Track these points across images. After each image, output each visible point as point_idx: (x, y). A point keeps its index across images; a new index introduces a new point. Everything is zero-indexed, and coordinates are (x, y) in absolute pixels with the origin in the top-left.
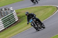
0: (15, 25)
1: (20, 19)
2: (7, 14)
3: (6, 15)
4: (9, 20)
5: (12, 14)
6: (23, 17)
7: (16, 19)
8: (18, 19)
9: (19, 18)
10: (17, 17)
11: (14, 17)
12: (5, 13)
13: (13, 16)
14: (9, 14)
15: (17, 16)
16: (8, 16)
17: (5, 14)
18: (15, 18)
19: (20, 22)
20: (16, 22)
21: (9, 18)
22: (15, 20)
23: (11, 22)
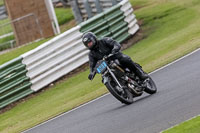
0: (128, 47)
1: (143, 28)
2: (101, 9)
3: (95, 13)
4: (107, 29)
5: (119, 8)
6: (155, 18)
7: (130, 26)
8: (137, 28)
9: (143, 22)
10: (136, 21)
11: (123, 20)
12: (93, 5)
13: (122, 15)
14: (107, 11)
15: (133, 16)
16: (103, 17)
17: (95, 10)
18: (127, 24)
19: (144, 37)
20: (132, 36)
21: (106, 24)
22: (127, 31)
23: (115, 36)
